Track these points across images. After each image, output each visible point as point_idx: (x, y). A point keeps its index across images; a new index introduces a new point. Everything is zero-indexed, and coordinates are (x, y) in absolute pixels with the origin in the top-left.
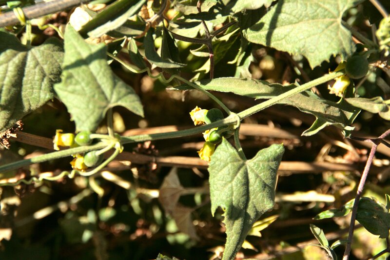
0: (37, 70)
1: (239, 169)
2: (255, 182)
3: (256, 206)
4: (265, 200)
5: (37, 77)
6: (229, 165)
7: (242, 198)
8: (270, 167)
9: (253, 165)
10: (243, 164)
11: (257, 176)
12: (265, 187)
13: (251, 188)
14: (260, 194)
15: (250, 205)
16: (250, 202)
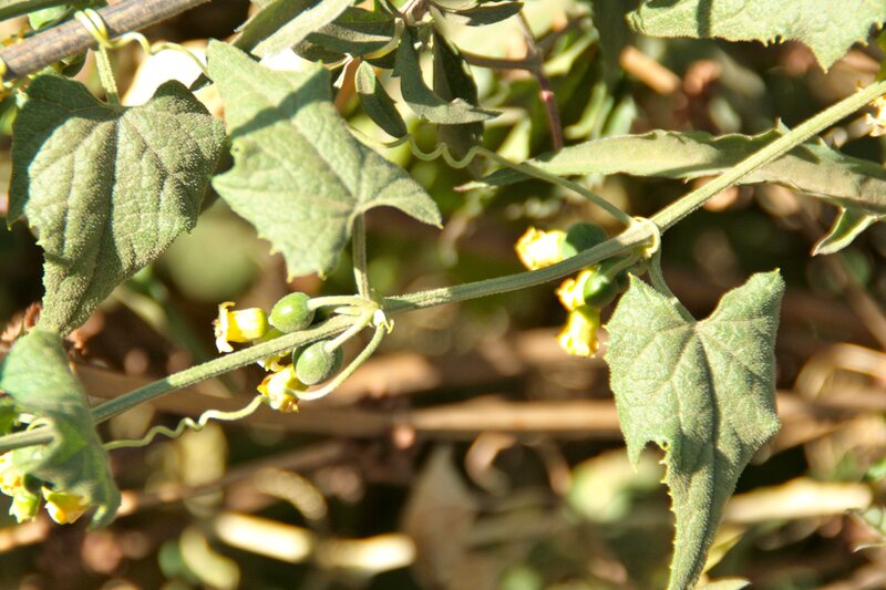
0: (144, 163)
1: (683, 345)
2: (727, 372)
3: (738, 430)
4: (758, 413)
5: (146, 181)
6: (658, 339)
7: (703, 415)
8: (758, 331)
9: (714, 330)
10: (691, 333)
11: (730, 357)
12: (752, 382)
13: (719, 389)
14: (742, 401)
15: (724, 431)
16: (723, 423)
